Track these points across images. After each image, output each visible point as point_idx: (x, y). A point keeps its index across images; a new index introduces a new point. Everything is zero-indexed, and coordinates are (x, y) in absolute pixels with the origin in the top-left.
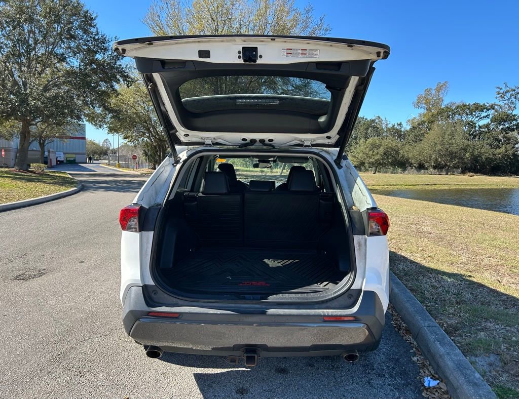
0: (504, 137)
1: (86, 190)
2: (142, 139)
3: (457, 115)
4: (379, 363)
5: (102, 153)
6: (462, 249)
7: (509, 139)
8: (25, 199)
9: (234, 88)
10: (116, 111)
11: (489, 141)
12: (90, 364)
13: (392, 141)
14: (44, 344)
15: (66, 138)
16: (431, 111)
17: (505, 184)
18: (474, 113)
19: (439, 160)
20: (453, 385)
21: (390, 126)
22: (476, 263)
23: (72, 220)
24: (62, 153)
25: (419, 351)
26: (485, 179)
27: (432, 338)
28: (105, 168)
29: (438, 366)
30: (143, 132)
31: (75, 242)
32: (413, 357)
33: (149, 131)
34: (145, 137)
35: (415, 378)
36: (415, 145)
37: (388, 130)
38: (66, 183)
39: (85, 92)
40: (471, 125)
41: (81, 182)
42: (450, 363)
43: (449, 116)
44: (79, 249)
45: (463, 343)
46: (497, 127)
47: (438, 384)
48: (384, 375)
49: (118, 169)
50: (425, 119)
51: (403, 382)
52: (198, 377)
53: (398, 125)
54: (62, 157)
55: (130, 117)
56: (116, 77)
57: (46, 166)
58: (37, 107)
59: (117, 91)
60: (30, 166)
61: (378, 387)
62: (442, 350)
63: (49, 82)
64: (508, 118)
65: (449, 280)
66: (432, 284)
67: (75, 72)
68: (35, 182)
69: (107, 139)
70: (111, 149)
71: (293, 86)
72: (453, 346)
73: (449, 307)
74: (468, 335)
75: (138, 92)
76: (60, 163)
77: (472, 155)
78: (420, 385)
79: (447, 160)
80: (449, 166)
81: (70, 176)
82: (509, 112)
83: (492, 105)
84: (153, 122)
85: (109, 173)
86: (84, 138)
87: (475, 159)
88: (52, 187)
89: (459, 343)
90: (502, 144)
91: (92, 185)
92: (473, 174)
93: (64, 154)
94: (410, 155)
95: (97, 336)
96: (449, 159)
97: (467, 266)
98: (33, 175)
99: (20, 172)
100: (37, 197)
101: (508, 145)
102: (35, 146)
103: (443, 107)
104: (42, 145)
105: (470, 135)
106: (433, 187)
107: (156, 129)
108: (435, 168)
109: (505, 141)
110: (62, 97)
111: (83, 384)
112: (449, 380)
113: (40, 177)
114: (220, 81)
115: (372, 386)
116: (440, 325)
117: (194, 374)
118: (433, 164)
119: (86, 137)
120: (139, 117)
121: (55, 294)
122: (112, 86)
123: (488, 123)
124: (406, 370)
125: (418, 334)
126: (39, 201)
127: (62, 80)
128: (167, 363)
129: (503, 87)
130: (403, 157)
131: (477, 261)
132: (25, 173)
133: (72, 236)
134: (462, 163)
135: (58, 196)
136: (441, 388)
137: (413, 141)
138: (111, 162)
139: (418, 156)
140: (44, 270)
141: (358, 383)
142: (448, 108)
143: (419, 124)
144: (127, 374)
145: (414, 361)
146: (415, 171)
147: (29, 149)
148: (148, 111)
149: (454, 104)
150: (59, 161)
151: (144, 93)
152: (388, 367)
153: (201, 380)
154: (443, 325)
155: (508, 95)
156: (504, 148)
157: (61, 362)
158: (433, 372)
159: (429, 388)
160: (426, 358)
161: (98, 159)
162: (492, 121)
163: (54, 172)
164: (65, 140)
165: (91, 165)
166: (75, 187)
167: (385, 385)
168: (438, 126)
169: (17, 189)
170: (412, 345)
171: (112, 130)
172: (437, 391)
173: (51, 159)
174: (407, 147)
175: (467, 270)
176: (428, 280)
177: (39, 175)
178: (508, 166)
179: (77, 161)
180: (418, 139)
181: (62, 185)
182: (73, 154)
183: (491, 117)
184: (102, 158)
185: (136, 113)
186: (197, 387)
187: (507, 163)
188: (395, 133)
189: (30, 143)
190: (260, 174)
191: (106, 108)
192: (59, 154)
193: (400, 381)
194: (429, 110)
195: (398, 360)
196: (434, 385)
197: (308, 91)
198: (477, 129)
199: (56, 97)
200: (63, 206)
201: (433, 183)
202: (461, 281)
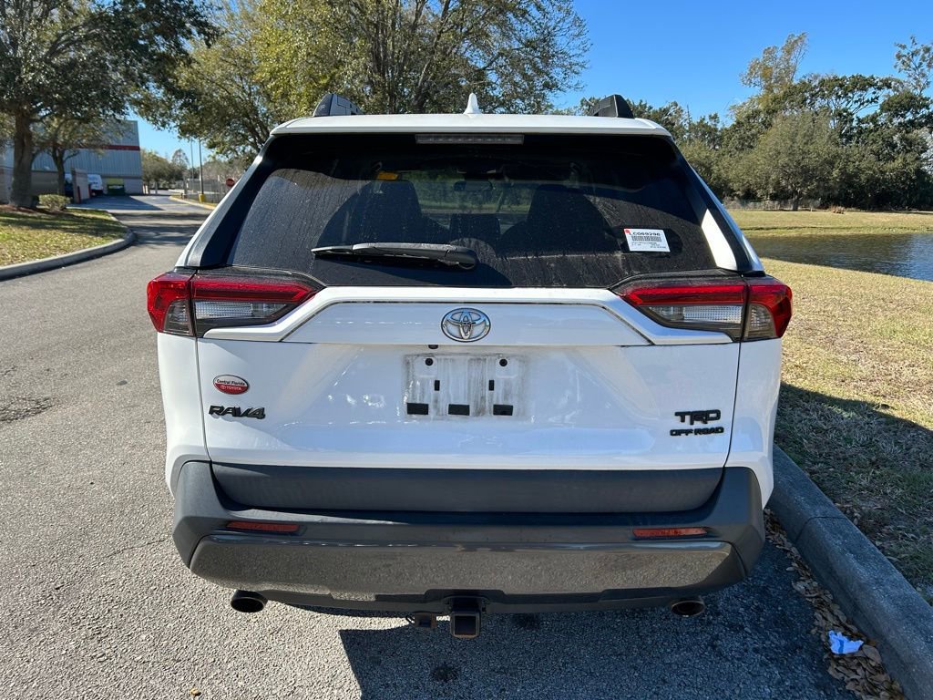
0: (902, 139)
1: (141, 243)
2: (241, 148)
3: (819, 99)
4: (728, 599)
5: (170, 175)
6: (856, 351)
7: (911, 143)
8: (24, 261)
9: (409, 45)
10: (189, 94)
11: (874, 147)
12: (121, 610)
13: (700, 148)
14: (30, 562)
15: (102, 148)
16: (772, 91)
17: (900, 225)
18: (850, 95)
19: (784, 183)
20: (897, 655)
21: (695, 120)
22: (890, 377)
23: (109, 299)
24: (99, 177)
25: (805, 569)
26: (864, 218)
27: (836, 544)
28: (180, 203)
29: (856, 607)
30: (243, 135)
31: (112, 342)
32: (796, 581)
33: (255, 134)
34: (247, 145)
35: (808, 632)
36: (741, 155)
37: (693, 128)
38: (104, 231)
39: (127, 56)
40: (844, 116)
41: (132, 228)
42: (885, 604)
43: (805, 100)
44: (120, 356)
45: (903, 556)
46: (891, 121)
47: (861, 648)
48: (742, 627)
49: (202, 205)
50: (761, 107)
51: (783, 642)
52: (349, 637)
53: (711, 118)
54: (99, 184)
55: (219, 107)
56: (182, 25)
57: (68, 199)
58: (38, 86)
59: (188, 54)
60: (38, 200)
61: (733, 657)
62: (863, 573)
63: (59, 36)
64: (912, 103)
65: (845, 415)
66: (814, 423)
67: (107, 16)
68: (46, 228)
69: (180, 151)
70: (188, 168)
71: (520, 40)
72: (884, 563)
73: (857, 473)
74: (910, 535)
75: (229, 56)
76: (97, 195)
77: (842, 174)
78: (820, 649)
79: (798, 183)
80: (800, 195)
81: (114, 219)
82: (917, 92)
83: (887, 80)
84: (260, 116)
85: (185, 212)
86: (137, 148)
87: (848, 179)
88: (78, 238)
89: (895, 554)
90: (899, 153)
91: (152, 234)
92: (842, 209)
93: (103, 177)
94: (731, 175)
95: (142, 542)
96: (800, 180)
97: (873, 384)
98: (43, 215)
99: (20, 211)
100: (47, 256)
101: (909, 155)
102: (44, 162)
103: (795, 82)
104: (59, 161)
105: (841, 136)
106: (771, 234)
107: (266, 129)
108: (774, 197)
109: (905, 147)
110: (84, 66)
111: (102, 659)
112: (886, 642)
113: (56, 221)
114: (382, 32)
115: (720, 654)
116: (845, 513)
117: (342, 632)
118: (771, 191)
119: (142, 146)
120: (235, 106)
121: (62, 451)
122: (178, 45)
123: (876, 113)
124: (784, 614)
125: (801, 532)
126: (52, 264)
127: (82, 32)
128: (283, 605)
129: (909, 44)
130: (718, 178)
131: (890, 375)
132: (30, 212)
133: (107, 332)
134: (825, 188)
135: (88, 255)
136: (867, 658)
137: (736, 148)
138: (191, 192)
139: (744, 177)
140: (46, 399)
141: (689, 649)
142: (805, 86)
143: (748, 117)
144: (199, 633)
145: (798, 592)
146: (738, 204)
147: (33, 168)
148: (250, 95)
149: (816, 77)
150: (94, 191)
151: (240, 58)
152: (747, 608)
153: (355, 646)
154: (852, 513)
155: (917, 60)
156: (900, 160)
157: (61, 606)
158: (843, 619)
159: (842, 656)
160: (823, 586)
161: (167, 187)
162: (882, 109)
163: (85, 211)
164: (101, 151)
165: (154, 198)
166: (121, 237)
167: (746, 651)
168: (784, 118)
169: (12, 241)
170: (789, 555)
171: (185, 131)
172: (859, 664)
173: (79, 188)
174: (726, 160)
175: (875, 394)
176: (804, 416)
177: (52, 217)
178: (906, 192)
179: (127, 190)
180: (747, 144)
181: (96, 235)
182: (119, 177)
183: (881, 101)
184: (173, 186)
185: (230, 99)
186: (347, 664)
187: (904, 188)
188: (704, 134)
189: (34, 156)
190: (460, 211)
191: (172, 90)
192: (94, 178)
193: (776, 640)
194: (769, 89)
195: (764, 591)
196: (852, 651)
197: (548, 52)
198: (854, 124)
199: (73, 64)
200: (94, 273)
201: (770, 226)
202: (869, 416)
